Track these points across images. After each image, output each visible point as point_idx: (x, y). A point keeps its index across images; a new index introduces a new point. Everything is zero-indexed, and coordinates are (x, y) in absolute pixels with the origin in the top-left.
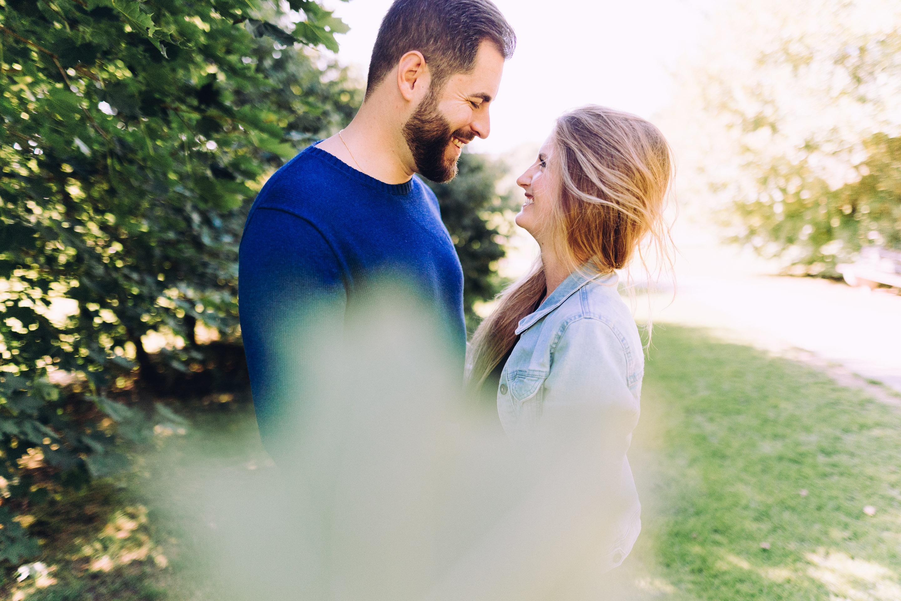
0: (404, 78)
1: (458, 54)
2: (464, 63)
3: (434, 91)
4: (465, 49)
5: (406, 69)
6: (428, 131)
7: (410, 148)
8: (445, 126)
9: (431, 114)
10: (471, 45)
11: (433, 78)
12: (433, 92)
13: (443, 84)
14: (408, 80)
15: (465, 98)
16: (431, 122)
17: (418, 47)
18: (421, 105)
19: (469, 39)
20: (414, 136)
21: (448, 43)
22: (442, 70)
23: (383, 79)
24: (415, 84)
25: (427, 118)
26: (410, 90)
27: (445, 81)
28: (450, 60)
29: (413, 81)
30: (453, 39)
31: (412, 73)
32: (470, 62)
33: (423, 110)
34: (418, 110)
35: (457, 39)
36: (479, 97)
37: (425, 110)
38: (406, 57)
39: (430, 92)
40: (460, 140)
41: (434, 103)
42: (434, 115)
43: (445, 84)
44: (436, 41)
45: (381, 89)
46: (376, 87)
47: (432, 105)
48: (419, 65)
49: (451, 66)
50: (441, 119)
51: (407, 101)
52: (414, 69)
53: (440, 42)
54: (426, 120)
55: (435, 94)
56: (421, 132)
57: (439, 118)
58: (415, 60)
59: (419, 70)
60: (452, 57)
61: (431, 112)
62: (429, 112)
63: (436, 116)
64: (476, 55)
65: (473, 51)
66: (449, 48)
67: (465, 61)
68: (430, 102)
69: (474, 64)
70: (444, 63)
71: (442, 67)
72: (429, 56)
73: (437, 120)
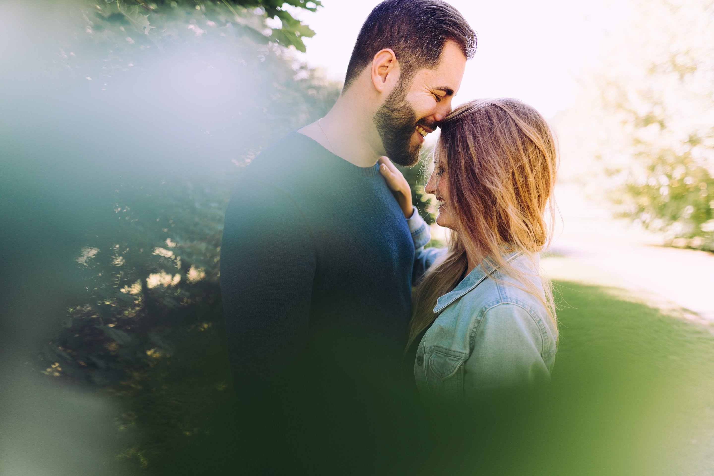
0: (377, 72)
1: (425, 51)
2: (431, 59)
3: (403, 83)
4: (431, 47)
5: (379, 64)
6: (397, 119)
7: (380, 134)
8: (411, 114)
9: (400, 103)
10: (437, 43)
11: (403, 72)
12: (402, 85)
13: (411, 78)
14: (380, 74)
15: (430, 90)
16: (399, 111)
17: (391, 45)
18: (391, 96)
19: (436, 38)
20: (384, 124)
21: (417, 42)
22: (410, 65)
23: (359, 75)
24: (387, 78)
25: (396, 107)
26: (381, 82)
27: (413, 75)
28: (418, 56)
29: (385, 75)
30: (421, 39)
31: (385, 68)
32: (436, 59)
33: (392, 100)
34: (388, 100)
35: (425, 38)
36: (443, 90)
37: (394, 100)
38: (379, 54)
39: (399, 85)
40: (424, 129)
41: (402, 94)
42: (402, 104)
43: (413, 77)
44: (406, 40)
45: (356, 83)
46: (352, 82)
47: (401, 96)
48: (390, 61)
49: (419, 61)
50: (408, 108)
51: (379, 92)
52: (386, 65)
53: (410, 41)
54: (395, 109)
55: (404, 86)
56: (390, 119)
57: (407, 107)
58: (387, 57)
59: (391, 65)
60: (420, 54)
61: (399, 102)
62: (397, 102)
63: (404, 106)
64: (442, 53)
65: (439, 49)
66: (417, 47)
67: (431, 57)
68: (399, 93)
69: (440, 60)
70: (412, 59)
71: (410, 63)
72: (399, 53)
73: (405, 109)
